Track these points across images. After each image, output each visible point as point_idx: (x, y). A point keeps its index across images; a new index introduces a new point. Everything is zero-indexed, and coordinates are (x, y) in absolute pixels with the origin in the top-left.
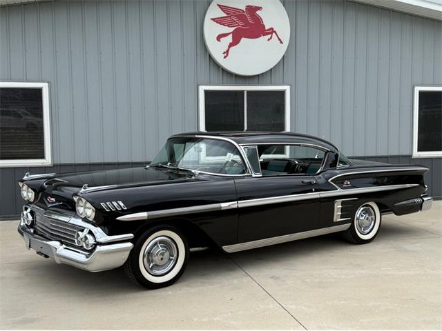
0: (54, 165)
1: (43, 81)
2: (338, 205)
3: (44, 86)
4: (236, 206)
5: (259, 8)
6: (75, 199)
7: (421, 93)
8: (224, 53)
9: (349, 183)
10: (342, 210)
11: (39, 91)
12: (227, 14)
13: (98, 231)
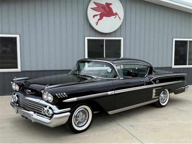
0: (22, 72)
1: (17, 34)
2: (154, 91)
3: (18, 36)
4: (114, 93)
5: (111, 4)
6: (42, 92)
7: (176, 41)
8: (96, 23)
9: (158, 81)
10: (156, 93)
11: (15, 38)
12: (97, 6)
13: (54, 107)
